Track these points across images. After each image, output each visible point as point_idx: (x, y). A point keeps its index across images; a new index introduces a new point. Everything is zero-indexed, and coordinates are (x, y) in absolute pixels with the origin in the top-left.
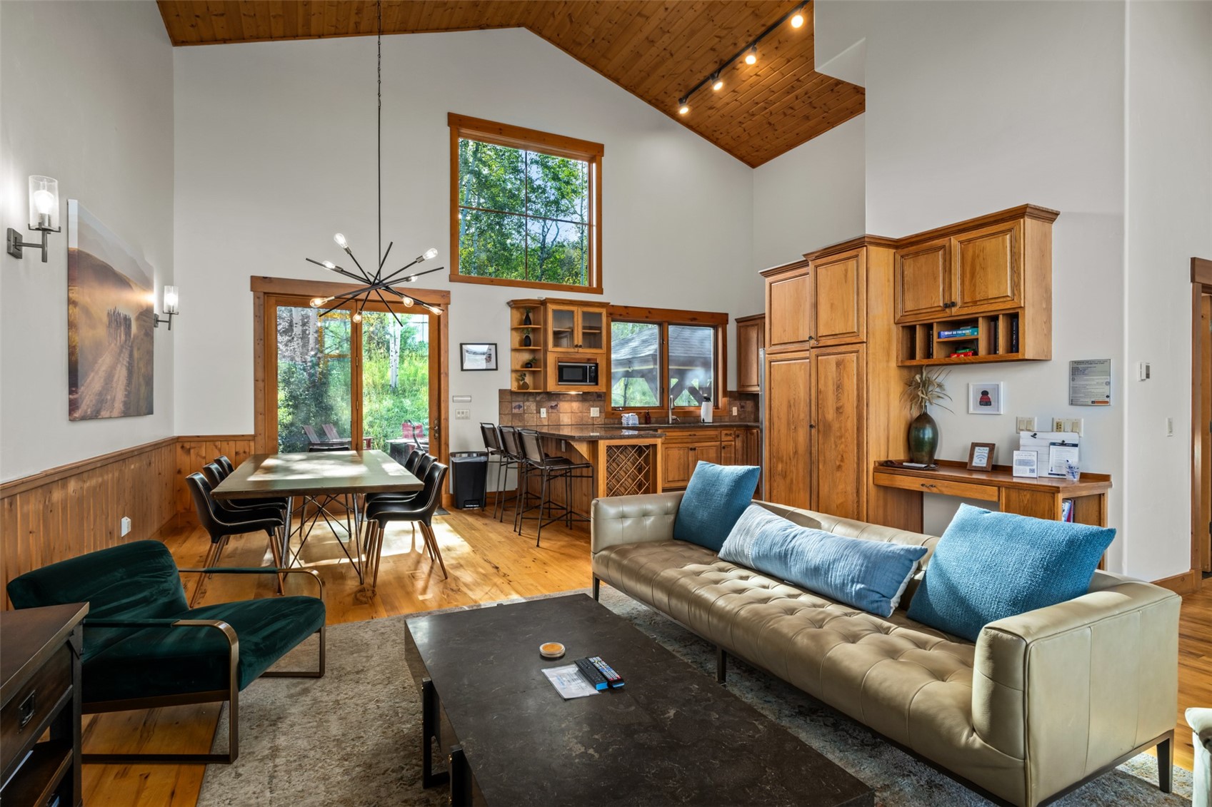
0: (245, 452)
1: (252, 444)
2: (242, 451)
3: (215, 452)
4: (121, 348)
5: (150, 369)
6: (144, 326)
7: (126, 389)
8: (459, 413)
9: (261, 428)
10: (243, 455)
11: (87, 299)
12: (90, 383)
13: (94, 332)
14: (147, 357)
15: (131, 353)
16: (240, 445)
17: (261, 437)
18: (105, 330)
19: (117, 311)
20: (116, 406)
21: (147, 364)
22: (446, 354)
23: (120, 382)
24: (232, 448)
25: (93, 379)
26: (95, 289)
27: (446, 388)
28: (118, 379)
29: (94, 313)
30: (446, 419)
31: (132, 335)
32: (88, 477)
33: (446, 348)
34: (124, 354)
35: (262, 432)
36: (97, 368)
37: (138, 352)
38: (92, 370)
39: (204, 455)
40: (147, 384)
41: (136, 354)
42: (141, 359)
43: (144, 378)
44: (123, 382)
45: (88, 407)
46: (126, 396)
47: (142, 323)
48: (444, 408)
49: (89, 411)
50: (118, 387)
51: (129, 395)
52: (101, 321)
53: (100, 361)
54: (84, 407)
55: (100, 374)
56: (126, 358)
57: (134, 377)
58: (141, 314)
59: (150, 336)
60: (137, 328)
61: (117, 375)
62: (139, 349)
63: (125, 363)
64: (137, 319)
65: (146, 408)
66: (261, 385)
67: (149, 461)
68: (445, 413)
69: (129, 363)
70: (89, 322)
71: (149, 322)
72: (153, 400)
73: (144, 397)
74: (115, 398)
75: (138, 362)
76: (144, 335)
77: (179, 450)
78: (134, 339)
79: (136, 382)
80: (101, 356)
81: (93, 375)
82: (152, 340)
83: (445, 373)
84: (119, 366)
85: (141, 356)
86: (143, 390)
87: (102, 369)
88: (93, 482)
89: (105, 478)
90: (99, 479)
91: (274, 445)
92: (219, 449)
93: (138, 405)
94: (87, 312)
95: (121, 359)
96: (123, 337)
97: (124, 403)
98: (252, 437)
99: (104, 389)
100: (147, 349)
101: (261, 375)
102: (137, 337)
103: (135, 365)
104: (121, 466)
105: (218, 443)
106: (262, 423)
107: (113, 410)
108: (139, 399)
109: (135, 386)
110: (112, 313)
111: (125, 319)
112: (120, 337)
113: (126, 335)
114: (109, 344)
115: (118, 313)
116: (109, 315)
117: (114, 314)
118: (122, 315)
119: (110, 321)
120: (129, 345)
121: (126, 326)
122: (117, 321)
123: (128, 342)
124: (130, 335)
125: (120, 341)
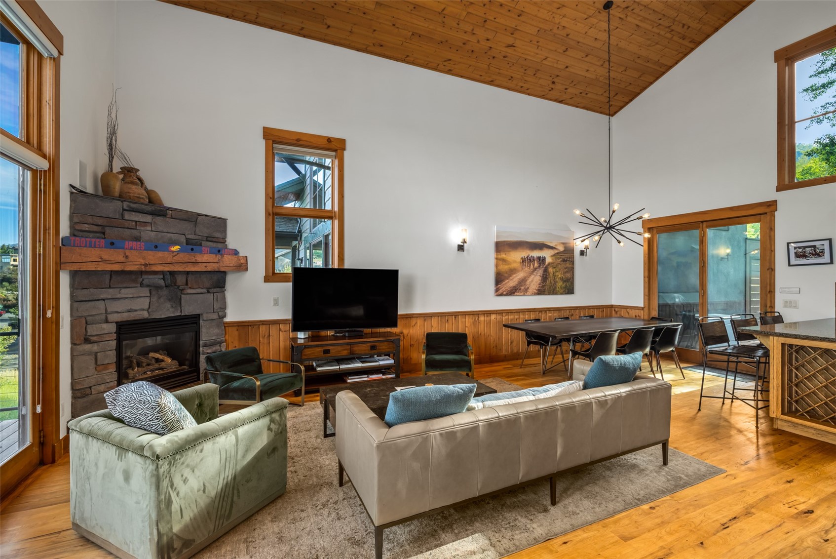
0: (639, 316)
1: (642, 312)
2: (637, 315)
3: (627, 314)
4: (535, 269)
5: (569, 275)
6: (560, 258)
7: (540, 285)
8: (786, 302)
9: (647, 303)
10: (638, 317)
11: (503, 256)
12: (506, 283)
13: (509, 266)
14: (566, 270)
15: (546, 270)
16: (637, 312)
17: (646, 310)
18: (519, 264)
19: (530, 256)
20: (530, 291)
21: (565, 273)
22: (773, 253)
23: (534, 282)
24: (633, 313)
25: (508, 282)
26: (510, 251)
27: (772, 281)
28: (532, 281)
29: (509, 260)
30: (772, 307)
31: (547, 263)
32: (506, 315)
33: (773, 248)
34: (538, 271)
35: (647, 306)
36: (511, 278)
37: (554, 269)
38: (507, 279)
39: (622, 315)
40: (565, 281)
41: (551, 270)
42: (557, 272)
43: (561, 279)
44: (536, 282)
45: (504, 291)
46: (540, 287)
47: (559, 257)
48: (771, 297)
49: (505, 293)
50: (532, 284)
51: (543, 286)
52: (515, 262)
53: (515, 275)
54: (501, 291)
55: (514, 280)
56: (540, 272)
57: (549, 280)
58: (557, 253)
59: (569, 261)
60: (552, 260)
61: (530, 280)
62: (555, 268)
63: (539, 274)
64: (552, 256)
65: (564, 291)
66: (647, 279)
67: (571, 314)
68: (771, 302)
69: (543, 274)
70: (504, 263)
71: (567, 255)
72: (573, 288)
73: (561, 287)
74: (528, 288)
75: (554, 273)
76: (562, 261)
77: (613, 312)
78: (549, 264)
79: (552, 281)
80: (515, 273)
81: (508, 280)
82: (573, 262)
83: (772, 269)
84: (532, 276)
85: (558, 270)
86: (560, 284)
87: (516, 278)
88: (511, 317)
89: (522, 316)
90: (516, 317)
91: (655, 314)
92: (628, 313)
93: (554, 290)
94: (504, 260)
95: (535, 273)
96: (536, 265)
97: (538, 290)
98: (643, 309)
99: (518, 285)
100: (565, 267)
101: (647, 274)
102: (553, 263)
103: (551, 275)
104: (537, 314)
105: (628, 310)
106: (647, 301)
107: (527, 292)
108: (556, 288)
109: (550, 283)
110: (526, 257)
111: (539, 258)
112: (534, 265)
113: (540, 264)
114: (523, 269)
115: (532, 256)
116: (522, 258)
117: (527, 257)
118: (535, 257)
119: (523, 260)
120: (543, 267)
121: (540, 260)
122: (530, 260)
123: (542, 266)
124: (544, 263)
125: (534, 267)
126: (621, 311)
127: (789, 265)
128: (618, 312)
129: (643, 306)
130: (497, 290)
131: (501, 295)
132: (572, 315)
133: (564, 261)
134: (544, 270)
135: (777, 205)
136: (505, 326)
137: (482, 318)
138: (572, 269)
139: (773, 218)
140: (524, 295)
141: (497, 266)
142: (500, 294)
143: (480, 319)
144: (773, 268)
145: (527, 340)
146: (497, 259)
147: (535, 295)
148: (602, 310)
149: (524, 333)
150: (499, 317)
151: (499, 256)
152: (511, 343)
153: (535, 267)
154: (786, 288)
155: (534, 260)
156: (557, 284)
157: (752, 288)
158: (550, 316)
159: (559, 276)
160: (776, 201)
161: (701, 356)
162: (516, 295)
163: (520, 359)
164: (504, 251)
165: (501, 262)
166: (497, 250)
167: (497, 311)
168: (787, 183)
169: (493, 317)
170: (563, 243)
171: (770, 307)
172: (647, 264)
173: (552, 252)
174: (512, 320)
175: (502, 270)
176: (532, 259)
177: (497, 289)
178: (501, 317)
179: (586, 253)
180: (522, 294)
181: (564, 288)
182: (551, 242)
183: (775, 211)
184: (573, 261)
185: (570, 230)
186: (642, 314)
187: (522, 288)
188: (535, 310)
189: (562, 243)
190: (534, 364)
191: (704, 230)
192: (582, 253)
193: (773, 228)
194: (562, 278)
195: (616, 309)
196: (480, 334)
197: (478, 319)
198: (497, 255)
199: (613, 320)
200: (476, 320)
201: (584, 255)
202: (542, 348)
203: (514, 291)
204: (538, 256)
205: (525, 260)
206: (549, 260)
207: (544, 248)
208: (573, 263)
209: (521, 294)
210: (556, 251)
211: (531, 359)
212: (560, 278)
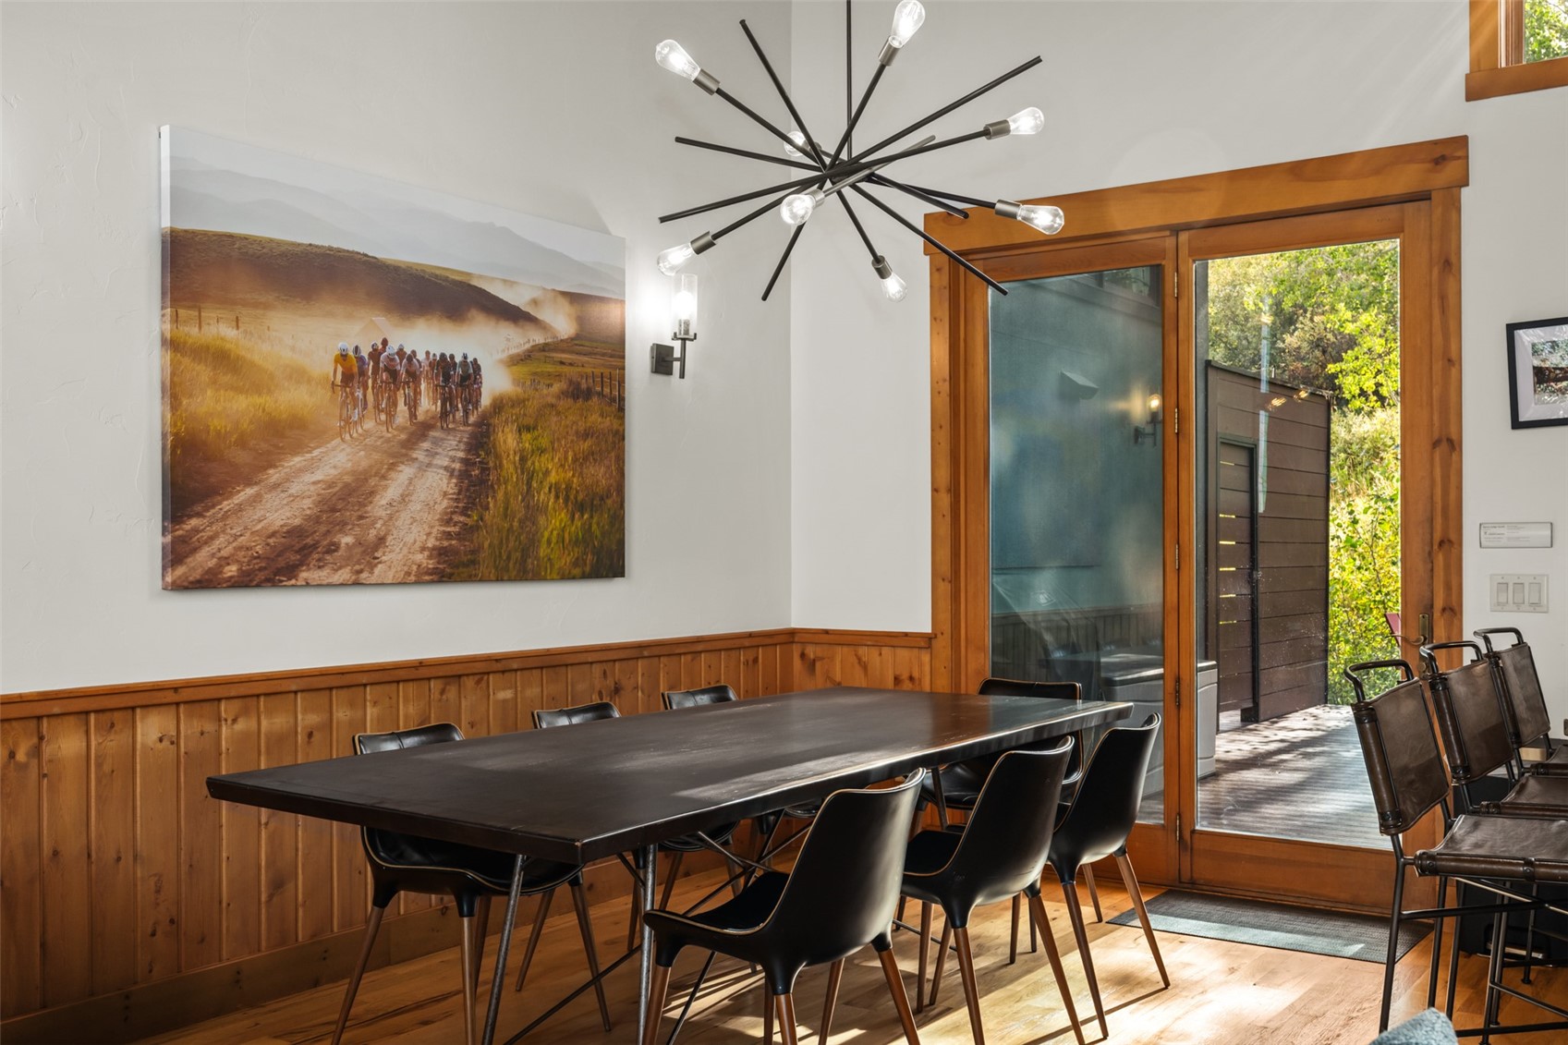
0: (911, 678)
1: (926, 658)
2: (905, 676)
3: (858, 672)
4: (421, 430)
5: (598, 474)
6: (559, 376)
7: (448, 522)
8: (1503, 586)
9: (946, 617)
10: (907, 685)
11: (218, 329)
12: (240, 509)
13: (259, 400)
14: (585, 445)
15: (481, 441)
16: (903, 659)
17: (942, 644)
18: (323, 395)
19: (393, 347)
20: (394, 558)
21: (581, 461)
22: (1454, 371)
23: (415, 506)
24: (887, 664)
25: (256, 499)
26: (266, 306)
27: (1453, 496)
28: (404, 499)
29: (256, 358)
30: (1452, 610)
31: (485, 401)
32: (245, 712)
33: (1454, 347)
34: (436, 442)
35: (947, 628)
36: (274, 475)
37: (527, 437)
38: (249, 483)
39: (838, 678)
40: (581, 507)
41: (508, 440)
42: (543, 451)
43: (559, 491)
44: (429, 507)
45: (226, 561)
46: (448, 535)
47: (550, 368)
48: (1447, 567)
49: (231, 570)
50: (404, 518)
51: (468, 531)
52: (298, 375)
53: (297, 461)
54: (202, 560)
55: (295, 488)
56: (450, 450)
57: (500, 495)
58: (544, 348)
59: (601, 394)
60: (517, 382)
61: (392, 492)
62: (528, 429)
63: (446, 462)
64: (516, 361)
65: (575, 564)
66: (945, 500)
67: (610, 683)
68: (1448, 587)
69: (465, 461)
70: (226, 378)
71: (592, 365)
72: (621, 543)
73: (561, 539)
74: (381, 540)
75: (523, 459)
76: (564, 394)
77: (797, 662)
78: (499, 405)
79: (517, 506)
80: (297, 449)
81: (250, 491)
82: (618, 405)
83: (1450, 441)
84: (406, 472)
85: (544, 442)
86: (556, 521)
87: (309, 478)
88: (272, 722)
89: (342, 714)
90: (307, 719)
91: (980, 664)
92: (864, 667)
93: (525, 553)
94: (222, 359)
95: (419, 455)
96: (428, 404)
97: (440, 553)
98: (926, 641)
99: (317, 520)
100: (582, 426)
101: (945, 475)
102: (518, 402)
103: (509, 468)
104: (435, 694)
105: (863, 651)
106: (946, 605)
107: (372, 567)
108: (533, 541)
109: (507, 513)
110: (365, 353)
111: (443, 366)
112: (413, 405)
113: (447, 399)
114: (347, 421)
115: (401, 352)
116: (343, 357)
117: (375, 354)
118: (421, 356)
119: (352, 371)
120: (466, 423)
121: (447, 378)
122: (393, 374)
123: (460, 414)
124: (472, 399)
125: (413, 415)
126: (832, 659)
127: (1517, 424)
128: (818, 665)
129: (928, 629)
130: (175, 554)
131: (207, 583)
132: (617, 690)
133: (578, 393)
134: (473, 436)
135: (1467, 157)
136: (222, 789)
137: (67, 744)
138: (617, 440)
139: (1454, 215)
140: (357, 584)
141: (174, 392)
142: (196, 575)
143: (47, 750)
144: (1454, 437)
145: (375, 866)
146: (172, 345)
147: (419, 582)
148: (750, 654)
149: (354, 831)
150: (191, 727)
151: (191, 332)
152: (278, 885)
153: (421, 416)
154: (1502, 525)
155: (413, 376)
156: (542, 520)
157: (1221, 553)
158: (505, 701)
159: (553, 478)
160: (1462, 142)
161: (1174, 849)
162: (308, 585)
163: (335, 978)
164: (226, 302)
165: (203, 372)
166: (174, 288)
167: (176, 687)
168: (1503, 65)
169: (150, 729)
170: (574, 298)
171: (1444, 610)
172: (947, 426)
173: (515, 339)
174: (281, 740)
175: (216, 424)
176: (403, 371)
177: (174, 542)
178: (209, 727)
179: (682, 360)
180: (344, 575)
181: (576, 543)
182: (508, 283)
183: (1461, 187)
184: (622, 399)
185: (606, 231)
186: (927, 668)
187: (347, 540)
188: (423, 672)
189: (564, 294)
190: (419, 1006)
191: (1182, 269)
192: (663, 361)
193: (1453, 260)
194: (569, 488)
195: (811, 652)
196: (56, 853)
197: (37, 752)
198: (176, 319)
199: (798, 705)
200: (21, 756)
201: (669, 372)
202: (470, 914)
203: (294, 558)
204: (437, 351)
205: (362, 373)
206: (496, 383)
207: (474, 313)
208: (621, 409)
209: (337, 578)
210: (538, 338)
211: (401, 970)
212: (555, 488)
